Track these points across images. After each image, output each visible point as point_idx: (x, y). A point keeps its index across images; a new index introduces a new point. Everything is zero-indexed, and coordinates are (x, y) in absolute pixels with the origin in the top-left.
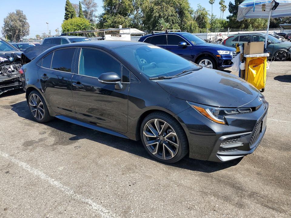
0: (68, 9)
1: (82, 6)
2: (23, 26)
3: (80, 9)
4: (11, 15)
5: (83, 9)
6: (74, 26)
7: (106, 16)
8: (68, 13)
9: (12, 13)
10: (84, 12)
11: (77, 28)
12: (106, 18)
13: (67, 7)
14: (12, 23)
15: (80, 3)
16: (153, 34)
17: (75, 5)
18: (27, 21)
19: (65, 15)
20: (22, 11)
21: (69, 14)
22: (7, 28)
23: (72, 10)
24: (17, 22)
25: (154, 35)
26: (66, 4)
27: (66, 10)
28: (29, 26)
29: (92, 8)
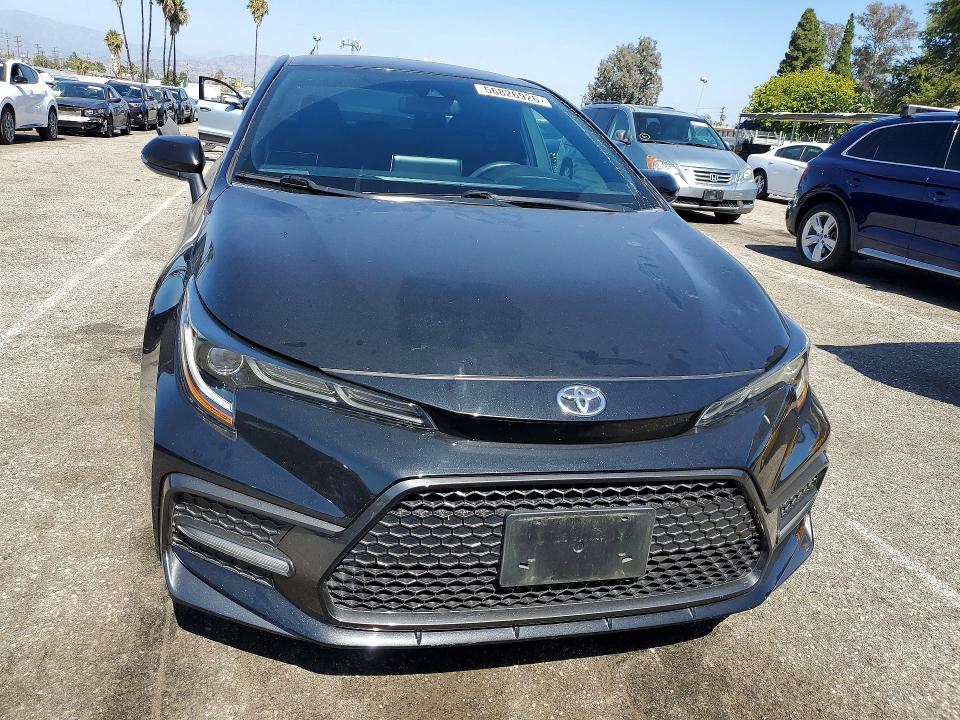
0: (799, 41)
1: (859, 30)
2: (645, 85)
3: (846, 42)
4: (621, 52)
5: (857, 43)
6: (794, 100)
7: (922, 69)
8: (795, 54)
9: (626, 45)
10: (858, 52)
11: (802, 105)
12: (920, 76)
13: (801, 32)
14: (616, 76)
15: (850, 22)
16: (907, 118)
17: (832, 28)
18: (659, 73)
19: (784, 62)
20: (656, 43)
21: (797, 58)
22: (602, 90)
23: (814, 46)
24: (632, 72)
25: (909, 118)
26: (800, 24)
27: (793, 43)
28: (660, 88)
29: (895, 41)
